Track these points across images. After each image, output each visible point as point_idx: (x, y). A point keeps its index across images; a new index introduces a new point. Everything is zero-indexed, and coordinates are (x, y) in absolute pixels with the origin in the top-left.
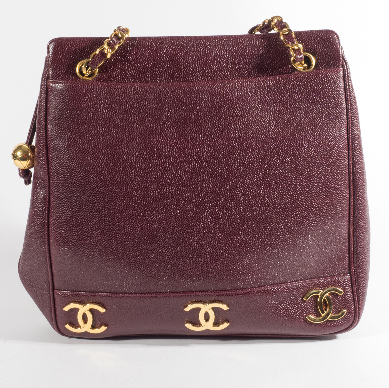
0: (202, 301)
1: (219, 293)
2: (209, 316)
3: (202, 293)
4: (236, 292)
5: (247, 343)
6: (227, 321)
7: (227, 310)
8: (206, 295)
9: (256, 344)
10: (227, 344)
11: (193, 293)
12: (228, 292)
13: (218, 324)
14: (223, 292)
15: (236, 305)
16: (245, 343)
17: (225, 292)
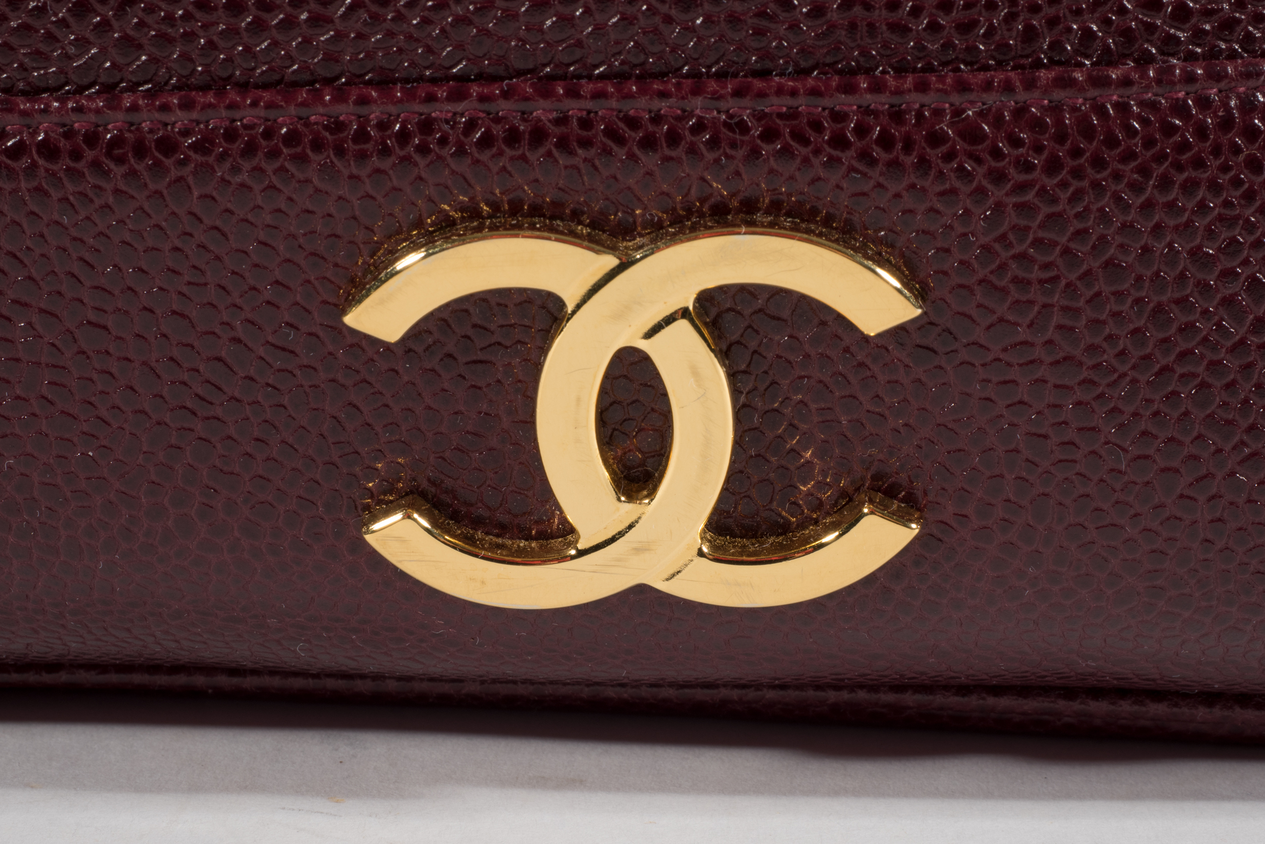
0: (576, 216)
1: (802, 103)
2: (666, 416)
3: (573, 93)
4: (1022, 96)
5: (1112, 796)
6: (891, 492)
7: (899, 332)
8: (633, 123)
9: (1228, 806)
10: (879, 793)
11: (458, 96)
12: (922, 87)
13: (784, 529)
14: (850, 89)
15: (1015, 269)
16: (1093, 796)
17: (877, 87)
